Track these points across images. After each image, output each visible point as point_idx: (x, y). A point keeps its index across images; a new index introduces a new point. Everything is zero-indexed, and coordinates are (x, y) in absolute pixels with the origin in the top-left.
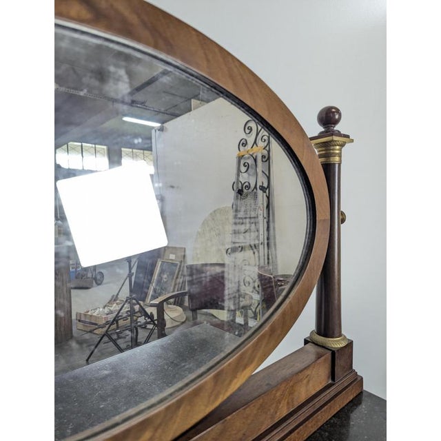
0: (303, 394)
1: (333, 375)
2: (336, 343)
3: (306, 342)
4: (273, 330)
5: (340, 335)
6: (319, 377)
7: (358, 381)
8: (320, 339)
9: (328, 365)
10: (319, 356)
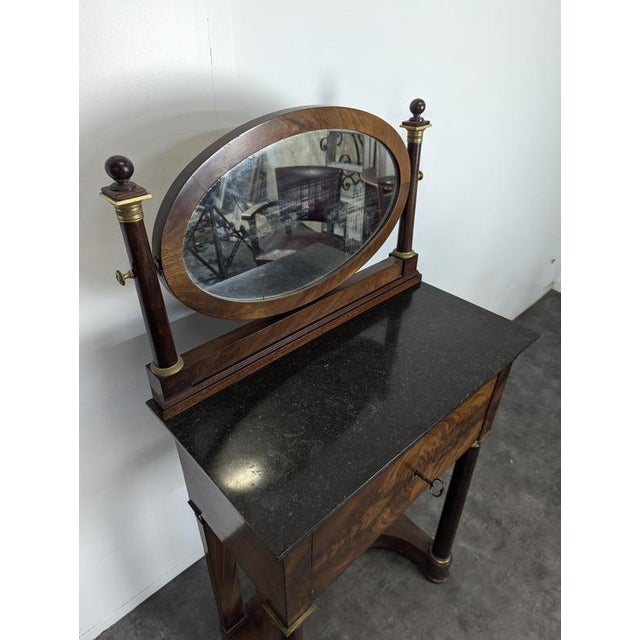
0: (384, 281)
1: (403, 273)
2: (408, 255)
3: (390, 255)
4: (351, 266)
5: (411, 250)
6: (395, 274)
7: (419, 276)
8: (399, 254)
9: (400, 268)
10: (396, 262)
